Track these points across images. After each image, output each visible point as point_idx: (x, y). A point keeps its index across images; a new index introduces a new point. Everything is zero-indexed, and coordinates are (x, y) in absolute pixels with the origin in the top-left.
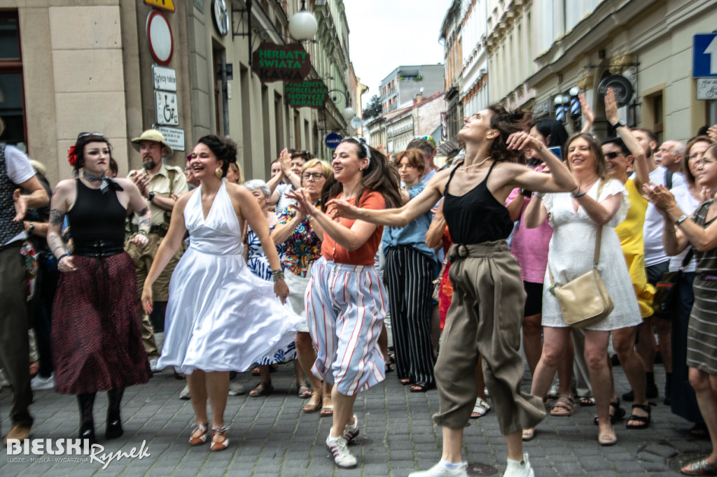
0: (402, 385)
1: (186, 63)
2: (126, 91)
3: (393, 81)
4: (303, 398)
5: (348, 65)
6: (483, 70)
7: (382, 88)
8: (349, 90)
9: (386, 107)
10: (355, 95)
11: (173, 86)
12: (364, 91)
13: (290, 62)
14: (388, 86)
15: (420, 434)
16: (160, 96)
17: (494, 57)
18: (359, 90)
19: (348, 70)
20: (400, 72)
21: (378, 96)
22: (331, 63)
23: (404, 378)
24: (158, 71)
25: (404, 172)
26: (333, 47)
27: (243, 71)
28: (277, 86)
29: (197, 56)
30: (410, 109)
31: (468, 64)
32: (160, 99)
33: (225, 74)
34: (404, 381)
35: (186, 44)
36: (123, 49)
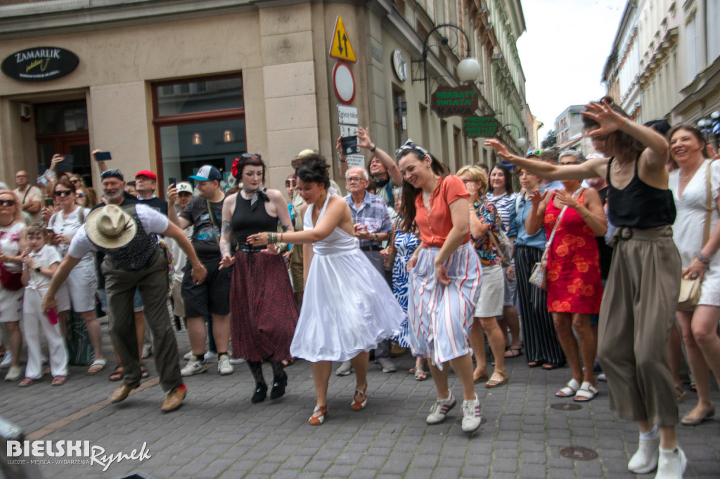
0: (529, 368)
1: (366, 103)
2: (319, 127)
3: (565, 118)
4: (418, 380)
5: (524, 106)
6: (638, 104)
7: (557, 124)
8: (526, 125)
9: (560, 138)
10: (532, 129)
11: (355, 121)
12: (540, 126)
13: (462, 100)
14: (561, 122)
15: (532, 415)
16: (343, 129)
17: (646, 93)
18: (535, 126)
19: (524, 110)
20: (570, 111)
21: (553, 130)
22: (508, 104)
23: (532, 361)
24: (342, 109)
25: (524, 179)
26: (510, 92)
27: (423, 109)
28: (455, 121)
29: (376, 97)
30: (579, 139)
31: (625, 100)
32: (344, 131)
33: (400, 110)
34: (530, 364)
35: (366, 87)
36: (316, 94)
